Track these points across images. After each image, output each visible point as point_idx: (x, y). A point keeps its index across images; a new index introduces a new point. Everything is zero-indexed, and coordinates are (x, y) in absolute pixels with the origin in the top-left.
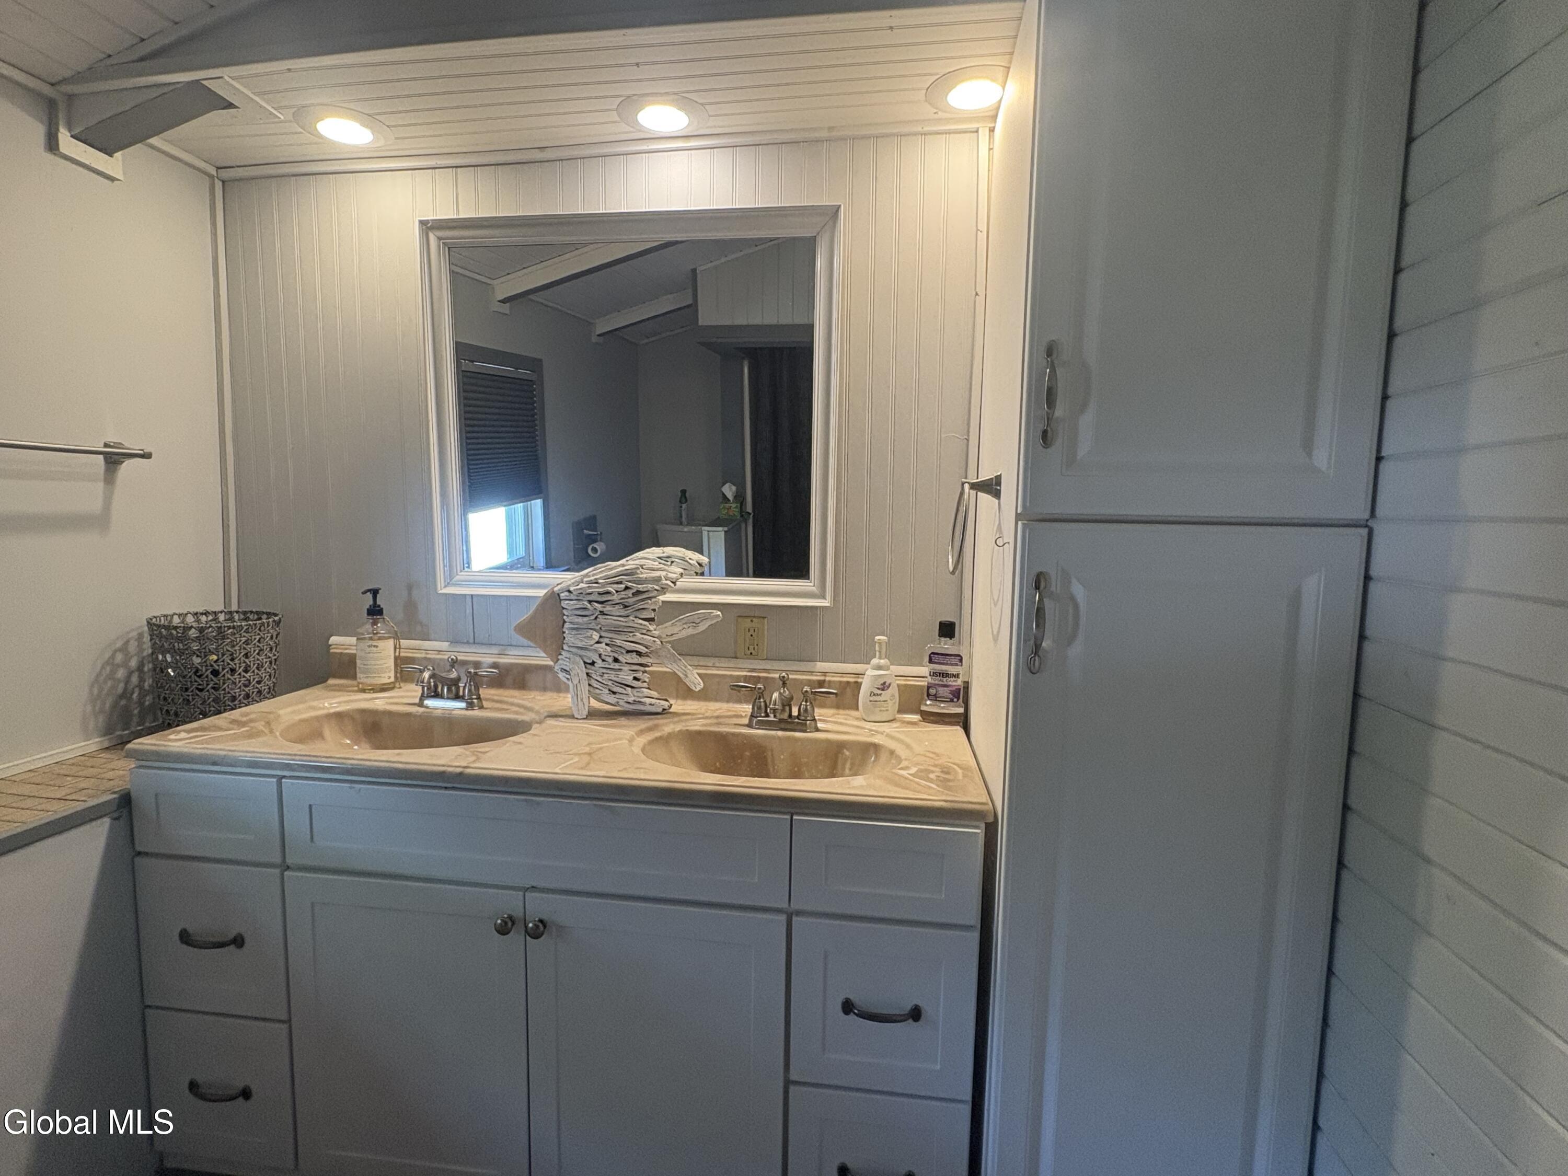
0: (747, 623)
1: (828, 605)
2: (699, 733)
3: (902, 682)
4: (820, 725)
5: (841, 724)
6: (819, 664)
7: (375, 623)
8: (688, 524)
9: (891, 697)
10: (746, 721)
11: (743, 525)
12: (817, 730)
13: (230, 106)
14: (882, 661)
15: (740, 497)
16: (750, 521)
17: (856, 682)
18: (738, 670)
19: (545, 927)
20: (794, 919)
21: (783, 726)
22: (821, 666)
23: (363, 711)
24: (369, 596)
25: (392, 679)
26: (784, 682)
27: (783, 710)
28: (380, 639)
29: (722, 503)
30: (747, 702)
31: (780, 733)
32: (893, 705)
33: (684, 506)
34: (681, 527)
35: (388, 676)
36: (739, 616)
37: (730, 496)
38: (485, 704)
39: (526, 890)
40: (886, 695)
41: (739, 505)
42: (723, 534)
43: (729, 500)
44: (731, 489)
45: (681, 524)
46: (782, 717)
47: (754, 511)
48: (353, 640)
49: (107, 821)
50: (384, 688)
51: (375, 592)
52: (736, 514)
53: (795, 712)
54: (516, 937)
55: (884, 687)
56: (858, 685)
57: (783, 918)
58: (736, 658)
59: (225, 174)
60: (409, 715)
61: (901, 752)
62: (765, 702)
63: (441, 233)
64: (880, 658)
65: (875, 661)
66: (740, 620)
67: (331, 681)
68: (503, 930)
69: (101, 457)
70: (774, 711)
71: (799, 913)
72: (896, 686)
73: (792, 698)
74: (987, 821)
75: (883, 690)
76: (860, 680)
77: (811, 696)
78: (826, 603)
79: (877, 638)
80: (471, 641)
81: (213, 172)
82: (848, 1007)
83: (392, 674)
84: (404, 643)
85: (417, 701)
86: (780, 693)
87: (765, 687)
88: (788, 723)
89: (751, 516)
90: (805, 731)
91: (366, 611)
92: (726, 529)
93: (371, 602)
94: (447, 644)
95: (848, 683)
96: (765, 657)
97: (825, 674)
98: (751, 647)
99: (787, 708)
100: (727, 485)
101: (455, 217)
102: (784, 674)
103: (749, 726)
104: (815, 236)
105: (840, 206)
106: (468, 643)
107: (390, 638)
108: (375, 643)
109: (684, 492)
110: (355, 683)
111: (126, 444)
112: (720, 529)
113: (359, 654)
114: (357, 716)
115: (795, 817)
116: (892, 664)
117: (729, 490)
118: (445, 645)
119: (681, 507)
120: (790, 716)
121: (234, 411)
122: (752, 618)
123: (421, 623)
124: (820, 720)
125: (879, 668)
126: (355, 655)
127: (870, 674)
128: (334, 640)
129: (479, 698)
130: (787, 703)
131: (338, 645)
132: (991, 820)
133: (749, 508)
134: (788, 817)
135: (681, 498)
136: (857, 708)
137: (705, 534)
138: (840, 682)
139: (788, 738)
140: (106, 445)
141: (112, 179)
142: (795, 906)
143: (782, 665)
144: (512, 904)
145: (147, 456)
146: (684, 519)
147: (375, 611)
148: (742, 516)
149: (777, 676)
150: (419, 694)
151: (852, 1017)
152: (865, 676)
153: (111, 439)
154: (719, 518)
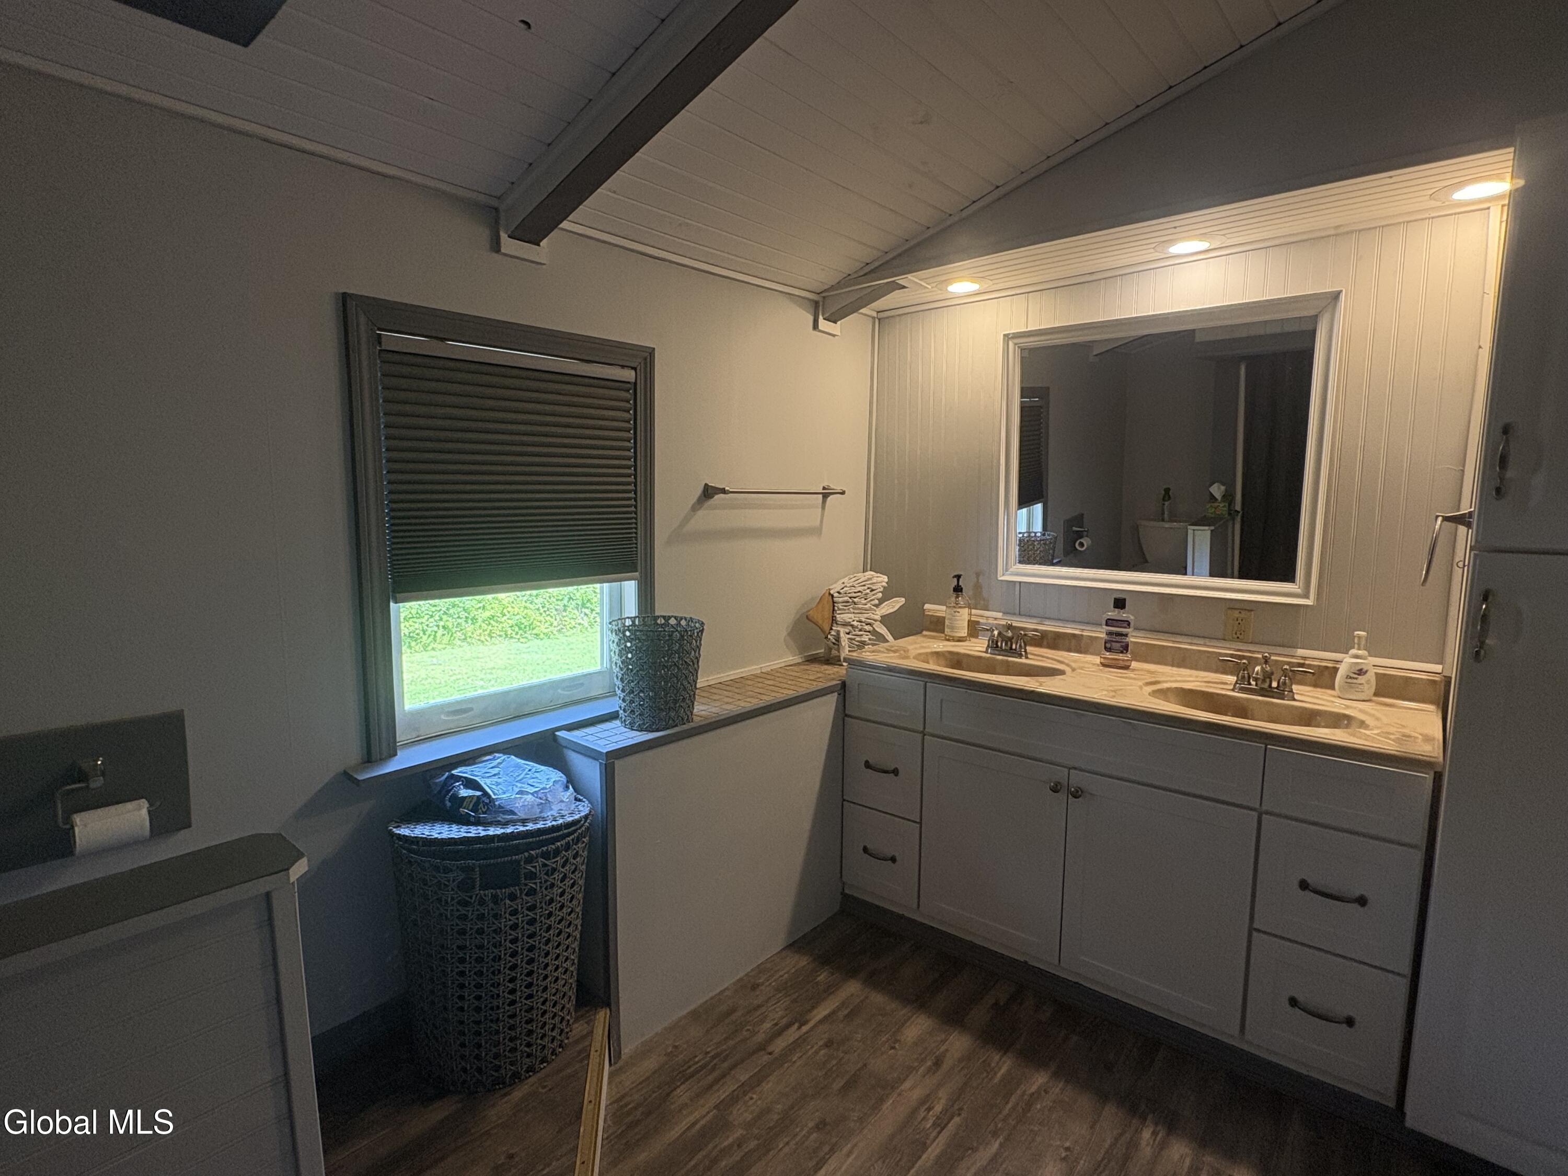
0: (1236, 614)
1: (1312, 604)
2: (1191, 691)
3: (1381, 671)
4: (1296, 697)
5: (1317, 698)
6: (1299, 650)
7: (957, 597)
8: (1171, 521)
9: (1368, 682)
10: (1231, 687)
11: (1230, 523)
12: (1294, 700)
13: (904, 287)
14: (1360, 652)
15: (1228, 497)
16: (1238, 519)
17: (1335, 668)
18: (1226, 650)
19: (1082, 792)
20: (1264, 816)
21: (1262, 693)
22: (1301, 652)
23: (950, 653)
24: (955, 579)
25: (966, 635)
26: (1266, 661)
27: (1264, 681)
28: (960, 607)
29: (1209, 502)
30: (1232, 674)
31: (1260, 698)
32: (1369, 690)
33: (1167, 503)
34: (1161, 523)
35: (964, 633)
36: (1229, 608)
37: (1218, 495)
38: (1029, 656)
39: (1070, 769)
40: (1362, 680)
41: (1227, 504)
42: (1209, 533)
43: (1216, 499)
44: (1219, 488)
45: (1163, 520)
46: (1263, 686)
47: (1243, 509)
48: (944, 608)
49: (836, 694)
50: (960, 640)
51: (958, 577)
52: (1224, 513)
53: (1274, 684)
54: (1062, 796)
55: (1361, 672)
56: (1336, 670)
57: (1255, 814)
58: (1224, 640)
59: (881, 315)
60: (980, 657)
61: (1369, 721)
62: (1248, 674)
63: (1016, 341)
64: (1359, 649)
65: (1353, 651)
66: (1229, 612)
67: (925, 633)
68: (1055, 790)
69: (821, 496)
70: (1256, 680)
71: (1267, 813)
72: (1374, 674)
73: (1272, 673)
74: (1436, 770)
75: (1359, 675)
76: (1338, 666)
77: (1290, 674)
78: (1309, 602)
79: (1356, 633)
80: (1017, 612)
81: (875, 314)
82: (1304, 885)
83: (966, 631)
84: (974, 611)
85: (984, 650)
86: (1262, 667)
87: (1249, 663)
88: (1267, 692)
89: (1240, 514)
90: (1283, 699)
91: (952, 589)
92: (1212, 528)
93: (956, 583)
94: (1001, 614)
95: (1327, 667)
96: (1250, 641)
97: (1305, 658)
98: (1238, 633)
99: (1268, 680)
100: (1216, 485)
101: (1026, 330)
102: (1266, 654)
103: (1233, 690)
104: (1316, 316)
105: (1339, 292)
106: (1014, 614)
107: (965, 607)
108: (959, 610)
109: (1167, 491)
110: (943, 635)
111: (832, 487)
112: (1206, 528)
113: (947, 617)
114: (947, 654)
115: (1269, 746)
116: (1370, 656)
117: (1217, 490)
118: (1000, 615)
119: (1164, 504)
120: (1270, 686)
121: (876, 462)
122: (1241, 610)
123: (984, 600)
124: (1297, 694)
125: (1357, 657)
126: (944, 618)
127: (1347, 662)
128: (927, 606)
129: (1025, 651)
130: (1268, 676)
131: (929, 610)
132: (1439, 770)
133: (1238, 507)
134: (1263, 746)
135: (1164, 497)
136: (1333, 688)
137: (1190, 532)
138: (1319, 666)
139: (1267, 703)
140: (824, 488)
141: (834, 336)
142: (1264, 808)
143: (1264, 648)
144: (1061, 775)
145: (843, 493)
146: (1166, 516)
147: (958, 589)
148: (1230, 514)
149: (1260, 656)
150: (986, 646)
151: (1307, 892)
152: (1343, 663)
153: (825, 484)
154: (1205, 516)
